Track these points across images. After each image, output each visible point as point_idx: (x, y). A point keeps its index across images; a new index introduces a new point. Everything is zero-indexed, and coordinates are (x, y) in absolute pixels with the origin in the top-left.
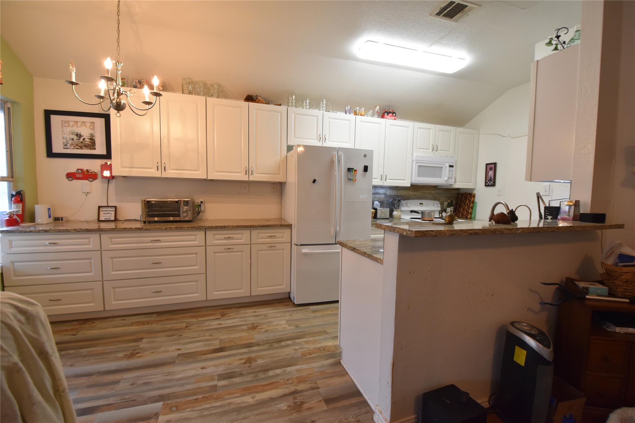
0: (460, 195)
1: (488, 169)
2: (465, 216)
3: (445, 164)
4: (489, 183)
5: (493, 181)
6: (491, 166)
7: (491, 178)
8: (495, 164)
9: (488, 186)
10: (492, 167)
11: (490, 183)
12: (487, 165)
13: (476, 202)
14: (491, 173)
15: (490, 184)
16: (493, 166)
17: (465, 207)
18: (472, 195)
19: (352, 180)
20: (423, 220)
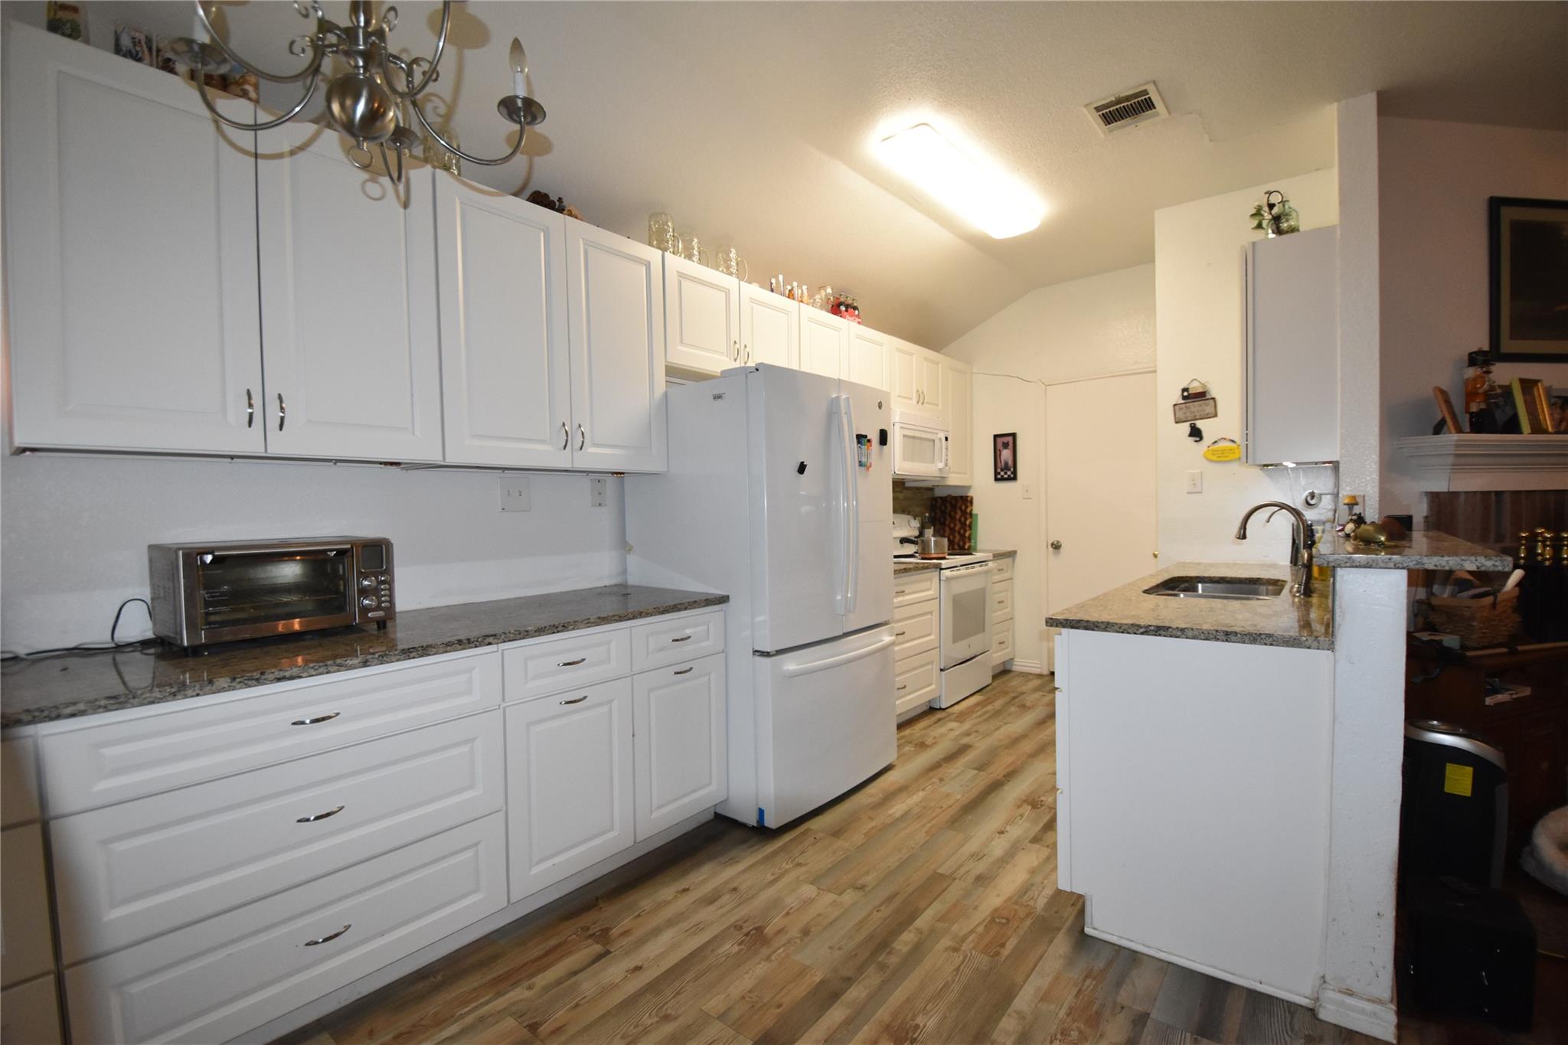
0: (939, 500)
1: (1000, 446)
2: (959, 545)
3: (937, 434)
4: (1002, 473)
5: (1012, 469)
6: (1005, 439)
7: (1006, 464)
8: (1014, 435)
9: (1003, 479)
10: (1005, 442)
11: (1006, 473)
12: (996, 437)
13: (977, 515)
14: (1006, 454)
15: (1006, 476)
16: (1010, 439)
17: (955, 525)
18: (967, 500)
19: (865, 466)
20: (923, 559)
